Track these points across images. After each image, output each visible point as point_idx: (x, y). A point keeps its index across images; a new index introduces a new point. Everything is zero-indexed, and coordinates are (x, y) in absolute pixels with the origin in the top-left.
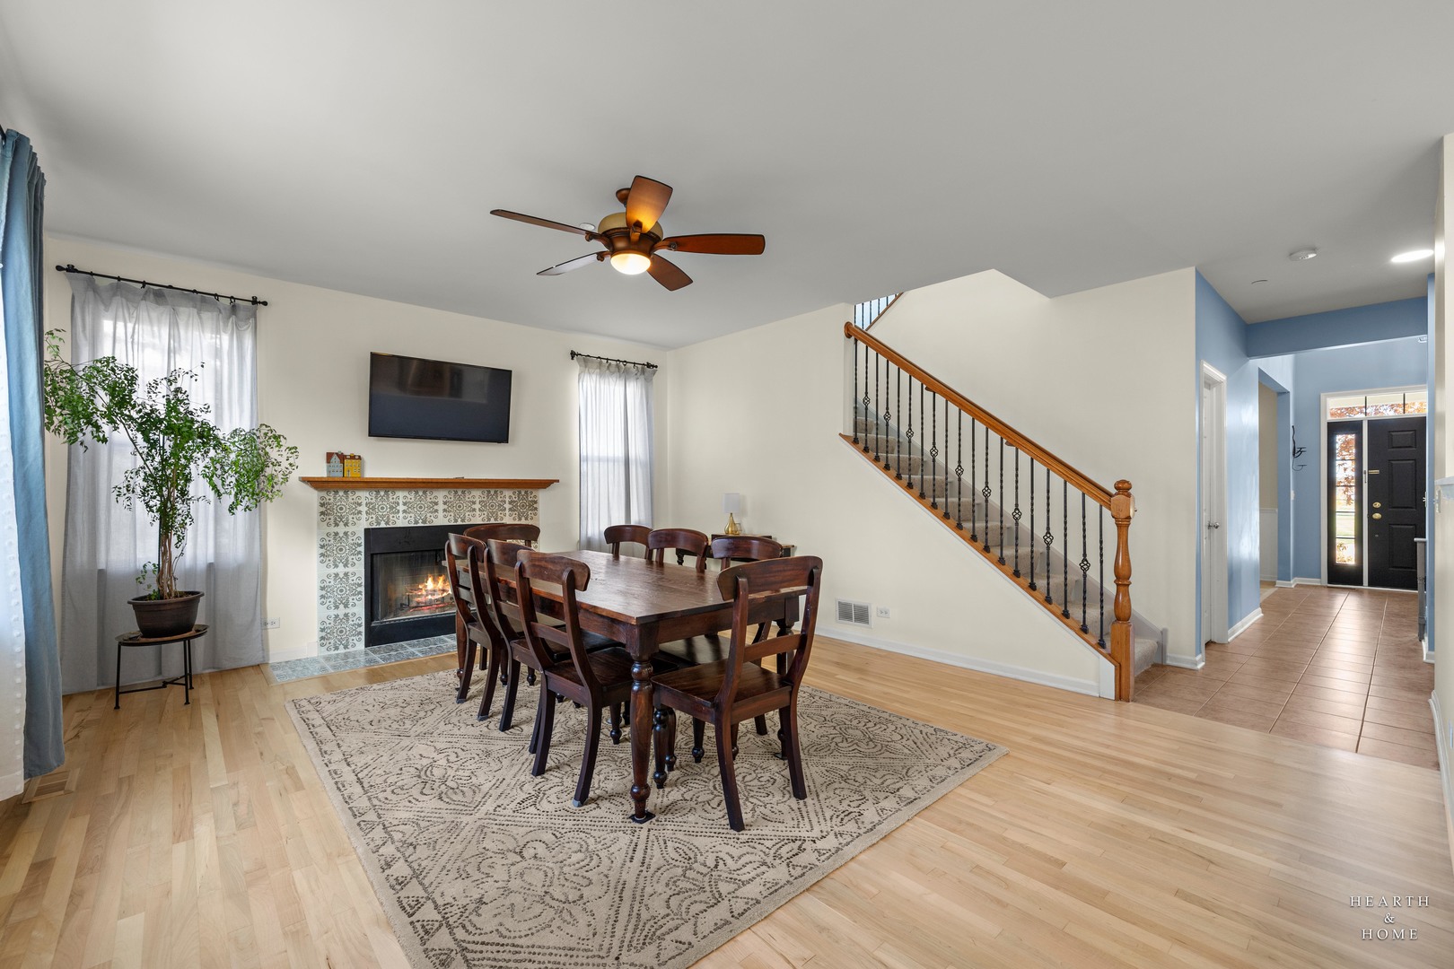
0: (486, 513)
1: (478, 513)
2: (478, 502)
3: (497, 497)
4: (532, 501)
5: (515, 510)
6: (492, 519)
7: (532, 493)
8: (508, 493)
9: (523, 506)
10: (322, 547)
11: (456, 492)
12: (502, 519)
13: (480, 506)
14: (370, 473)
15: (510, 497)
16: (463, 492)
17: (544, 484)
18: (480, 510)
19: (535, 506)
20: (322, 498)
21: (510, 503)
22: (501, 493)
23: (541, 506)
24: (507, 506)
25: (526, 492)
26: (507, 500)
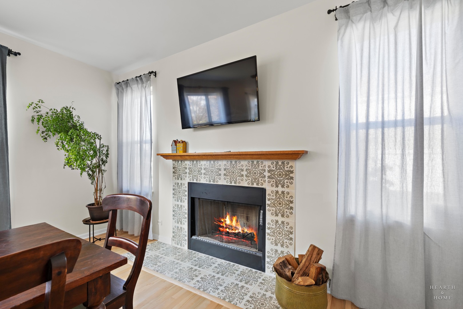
0: (250, 178)
1: (245, 178)
2: (245, 170)
3: (258, 166)
4: (288, 171)
5: (272, 178)
6: (255, 184)
7: (288, 164)
8: (267, 163)
9: (280, 175)
10: (174, 190)
11: (231, 162)
12: (262, 184)
13: (246, 173)
14: (191, 151)
15: (269, 167)
16: (236, 162)
17: (296, 155)
18: (246, 176)
19: (291, 175)
20: (174, 164)
21: (269, 171)
22: (262, 163)
23: (297, 176)
24: (267, 174)
25: (283, 163)
26: (267, 169)
